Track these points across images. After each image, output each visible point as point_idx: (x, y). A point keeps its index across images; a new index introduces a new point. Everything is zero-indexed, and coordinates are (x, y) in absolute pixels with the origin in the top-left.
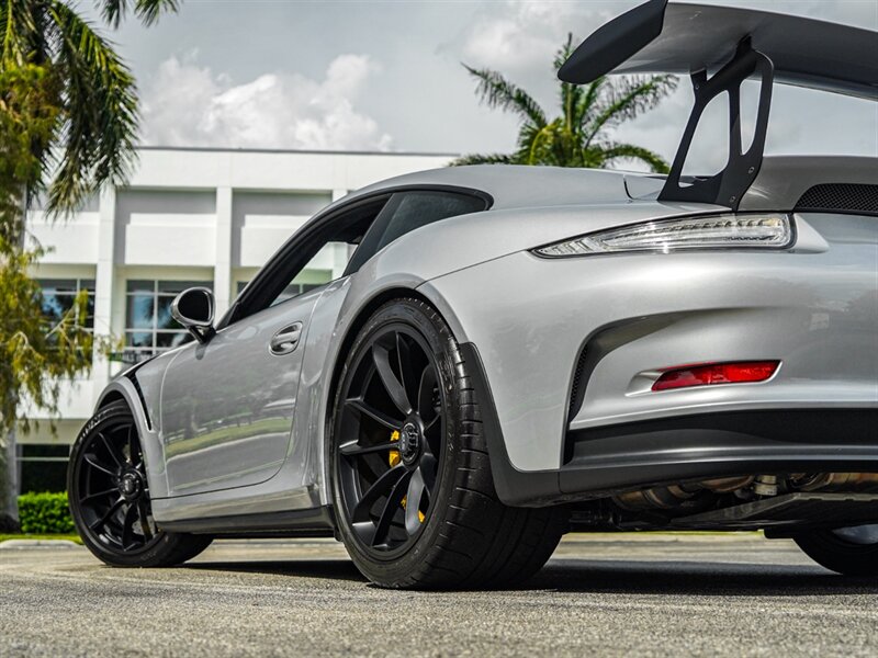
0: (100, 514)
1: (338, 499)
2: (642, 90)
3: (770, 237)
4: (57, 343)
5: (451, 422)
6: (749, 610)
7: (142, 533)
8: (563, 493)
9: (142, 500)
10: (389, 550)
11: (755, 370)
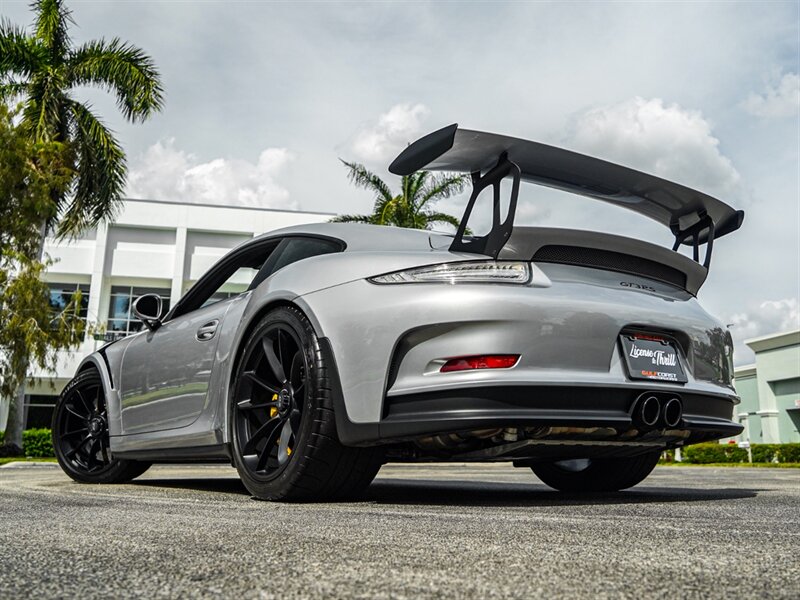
0: (73, 446)
1: (235, 439)
2: (453, 181)
3: (517, 277)
4: (58, 326)
5: (311, 389)
6: (495, 517)
7: (102, 460)
8: (381, 438)
9: (103, 436)
10: (266, 474)
11: (504, 360)
